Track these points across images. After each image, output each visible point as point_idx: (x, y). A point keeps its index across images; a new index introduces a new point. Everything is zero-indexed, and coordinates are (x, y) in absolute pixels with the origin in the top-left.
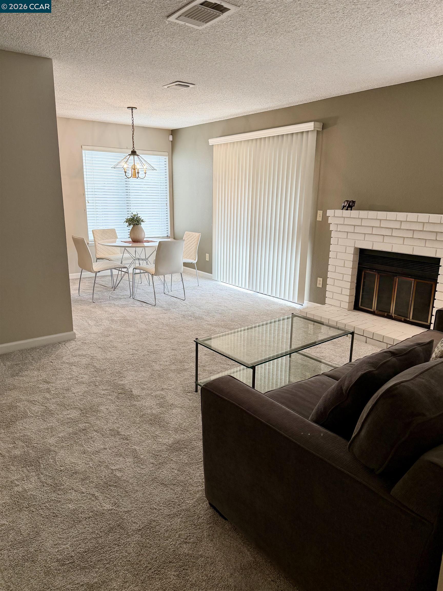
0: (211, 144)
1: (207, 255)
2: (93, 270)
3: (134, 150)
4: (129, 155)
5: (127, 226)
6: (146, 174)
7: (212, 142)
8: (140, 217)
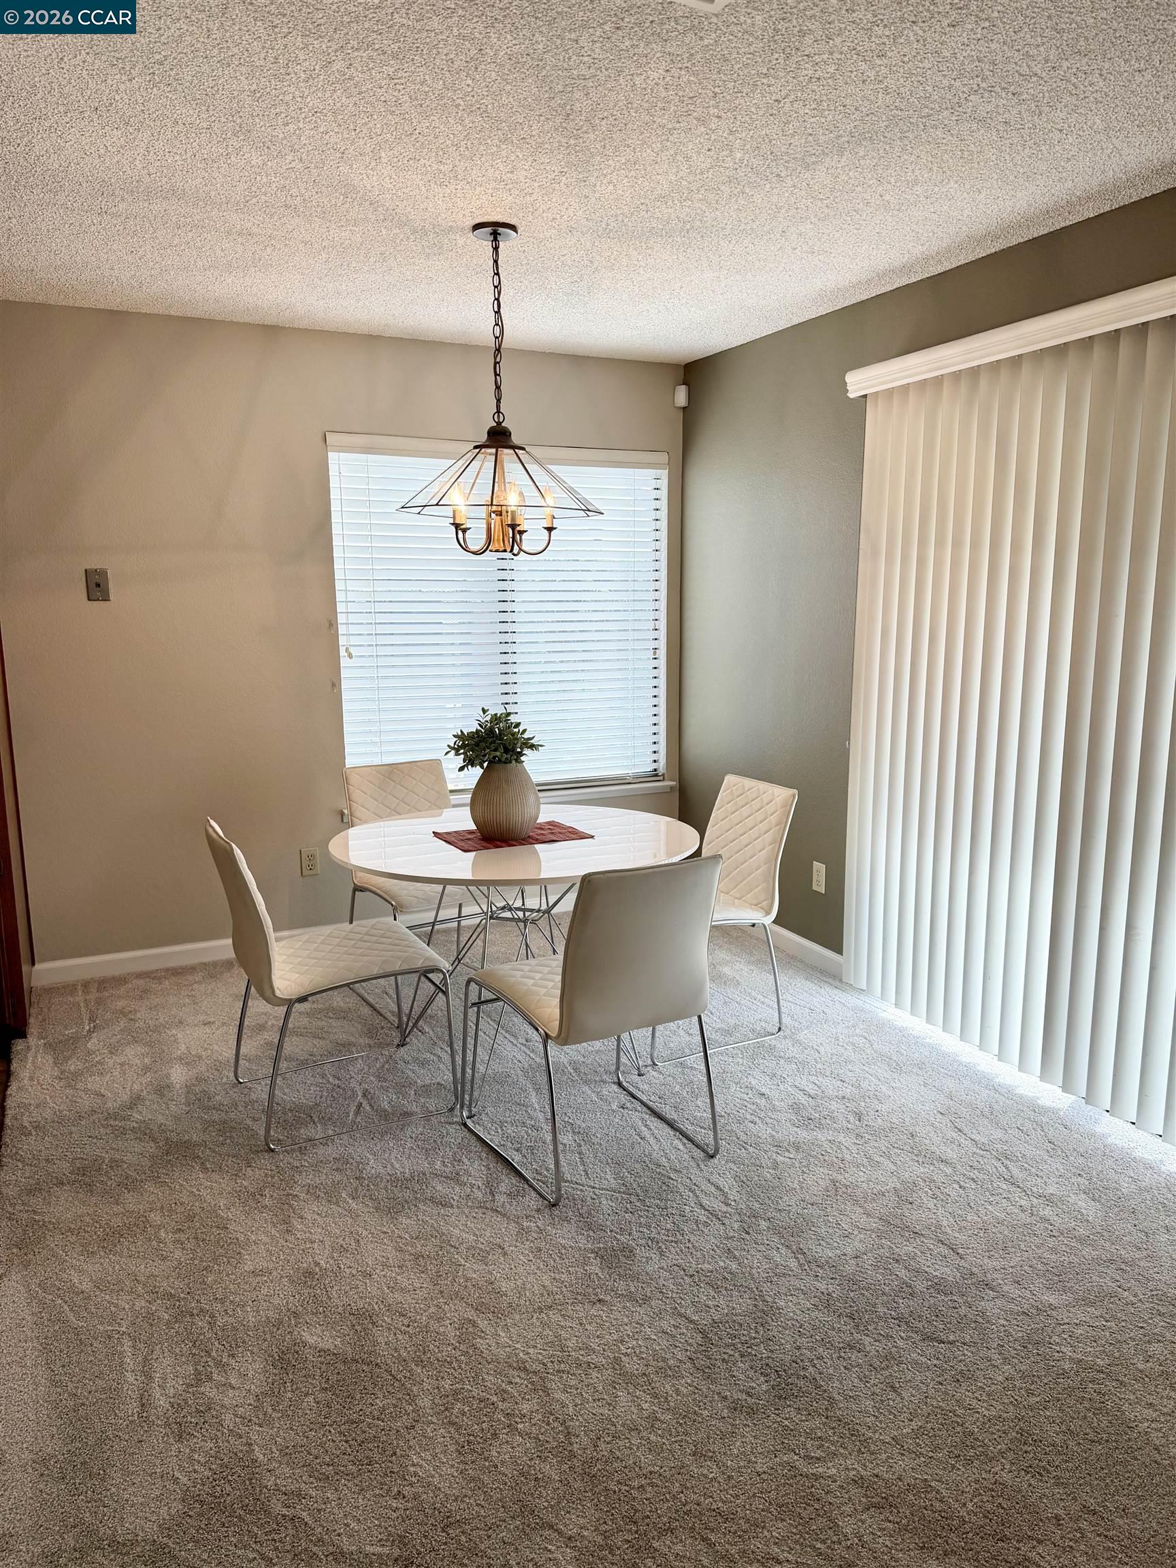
0: (856, 391)
1: (819, 869)
2: (274, 995)
3: (499, 423)
4: (476, 447)
5: (461, 769)
6: (553, 533)
7: (859, 382)
8: (521, 728)
